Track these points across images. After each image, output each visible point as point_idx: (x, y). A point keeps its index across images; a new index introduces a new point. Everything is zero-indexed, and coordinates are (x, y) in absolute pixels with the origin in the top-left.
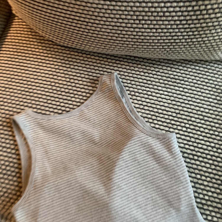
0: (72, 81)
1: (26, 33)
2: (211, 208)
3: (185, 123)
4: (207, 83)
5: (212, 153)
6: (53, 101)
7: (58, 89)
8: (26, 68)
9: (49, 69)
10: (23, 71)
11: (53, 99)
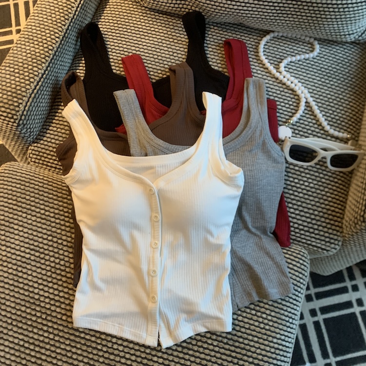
0: (175, 54)
1: (127, 5)
2: (308, 176)
3: (289, 101)
4: (313, 65)
5: (313, 129)
6: (155, 72)
7: (161, 61)
8: (127, 40)
9: (152, 42)
10: (124, 43)
11: (155, 71)
